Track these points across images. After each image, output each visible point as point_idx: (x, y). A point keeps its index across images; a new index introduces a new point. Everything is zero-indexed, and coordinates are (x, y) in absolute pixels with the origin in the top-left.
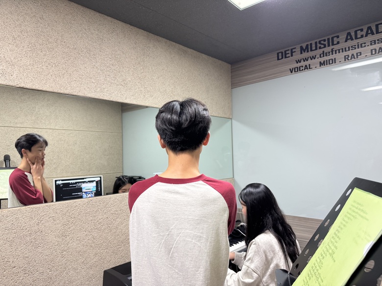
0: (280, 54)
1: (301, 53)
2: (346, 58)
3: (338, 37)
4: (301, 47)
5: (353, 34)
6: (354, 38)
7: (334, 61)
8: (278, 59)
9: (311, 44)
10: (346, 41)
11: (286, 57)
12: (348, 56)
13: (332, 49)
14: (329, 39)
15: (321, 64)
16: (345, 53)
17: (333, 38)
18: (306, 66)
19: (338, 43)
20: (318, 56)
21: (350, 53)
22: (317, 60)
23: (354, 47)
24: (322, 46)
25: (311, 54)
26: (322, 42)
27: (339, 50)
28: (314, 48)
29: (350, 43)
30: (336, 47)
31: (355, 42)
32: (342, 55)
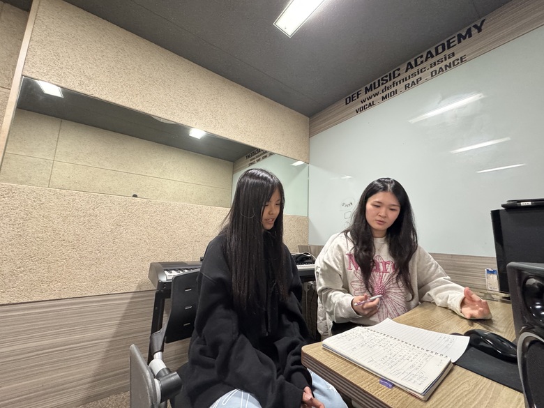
0: (348, 99)
1: (366, 93)
2: (407, 87)
3: (399, 69)
4: (366, 88)
5: (413, 63)
6: (414, 66)
7: (395, 92)
8: (347, 104)
9: (374, 83)
10: (406, 71)
11: (353, 100)
12: (409, 84)
13: (394, 83)
14: (390, 74)
15: (383, 98)
16: (406, 83)
17: (394, 72)
18: (370, 103)
19: (399, 75)
20: (381, 92)
21: (410, 81)
22: (380, 96)
23: (414, 75)
24: (385, 82)
25: (374, 92)
26: (385, 78)
27: (400, 81)
28: (377, 86)
29: (411, 72)
30: (397, 80)
31: (415, 70)
32: (403, 84)
